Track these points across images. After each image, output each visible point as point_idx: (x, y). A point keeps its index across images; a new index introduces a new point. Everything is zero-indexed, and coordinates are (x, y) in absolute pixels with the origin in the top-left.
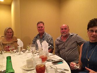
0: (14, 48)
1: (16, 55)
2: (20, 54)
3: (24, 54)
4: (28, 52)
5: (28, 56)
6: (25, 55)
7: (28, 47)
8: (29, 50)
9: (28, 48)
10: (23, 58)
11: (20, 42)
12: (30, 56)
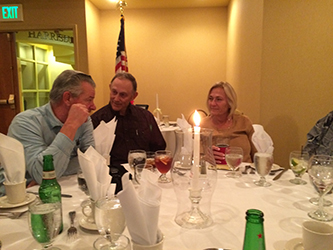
0: (241, 156)
1: (247, 185)
2: (261, 183)
3: (277, 186)
4: (291, 181)
5: (296, 200)
6: (283, 192)
7: (296, 161)
8: (298, 174)
9: (295, 164)
10: (278, 201)
11: (262, 136)
12: (306, 201)
